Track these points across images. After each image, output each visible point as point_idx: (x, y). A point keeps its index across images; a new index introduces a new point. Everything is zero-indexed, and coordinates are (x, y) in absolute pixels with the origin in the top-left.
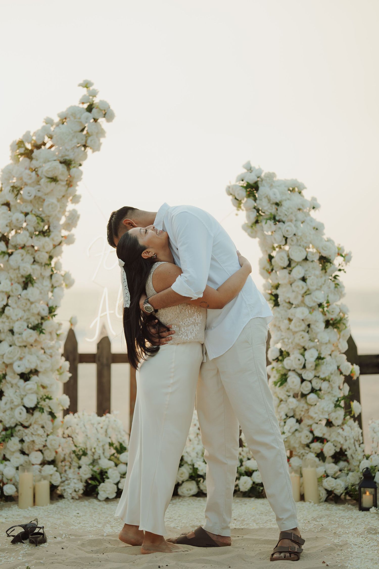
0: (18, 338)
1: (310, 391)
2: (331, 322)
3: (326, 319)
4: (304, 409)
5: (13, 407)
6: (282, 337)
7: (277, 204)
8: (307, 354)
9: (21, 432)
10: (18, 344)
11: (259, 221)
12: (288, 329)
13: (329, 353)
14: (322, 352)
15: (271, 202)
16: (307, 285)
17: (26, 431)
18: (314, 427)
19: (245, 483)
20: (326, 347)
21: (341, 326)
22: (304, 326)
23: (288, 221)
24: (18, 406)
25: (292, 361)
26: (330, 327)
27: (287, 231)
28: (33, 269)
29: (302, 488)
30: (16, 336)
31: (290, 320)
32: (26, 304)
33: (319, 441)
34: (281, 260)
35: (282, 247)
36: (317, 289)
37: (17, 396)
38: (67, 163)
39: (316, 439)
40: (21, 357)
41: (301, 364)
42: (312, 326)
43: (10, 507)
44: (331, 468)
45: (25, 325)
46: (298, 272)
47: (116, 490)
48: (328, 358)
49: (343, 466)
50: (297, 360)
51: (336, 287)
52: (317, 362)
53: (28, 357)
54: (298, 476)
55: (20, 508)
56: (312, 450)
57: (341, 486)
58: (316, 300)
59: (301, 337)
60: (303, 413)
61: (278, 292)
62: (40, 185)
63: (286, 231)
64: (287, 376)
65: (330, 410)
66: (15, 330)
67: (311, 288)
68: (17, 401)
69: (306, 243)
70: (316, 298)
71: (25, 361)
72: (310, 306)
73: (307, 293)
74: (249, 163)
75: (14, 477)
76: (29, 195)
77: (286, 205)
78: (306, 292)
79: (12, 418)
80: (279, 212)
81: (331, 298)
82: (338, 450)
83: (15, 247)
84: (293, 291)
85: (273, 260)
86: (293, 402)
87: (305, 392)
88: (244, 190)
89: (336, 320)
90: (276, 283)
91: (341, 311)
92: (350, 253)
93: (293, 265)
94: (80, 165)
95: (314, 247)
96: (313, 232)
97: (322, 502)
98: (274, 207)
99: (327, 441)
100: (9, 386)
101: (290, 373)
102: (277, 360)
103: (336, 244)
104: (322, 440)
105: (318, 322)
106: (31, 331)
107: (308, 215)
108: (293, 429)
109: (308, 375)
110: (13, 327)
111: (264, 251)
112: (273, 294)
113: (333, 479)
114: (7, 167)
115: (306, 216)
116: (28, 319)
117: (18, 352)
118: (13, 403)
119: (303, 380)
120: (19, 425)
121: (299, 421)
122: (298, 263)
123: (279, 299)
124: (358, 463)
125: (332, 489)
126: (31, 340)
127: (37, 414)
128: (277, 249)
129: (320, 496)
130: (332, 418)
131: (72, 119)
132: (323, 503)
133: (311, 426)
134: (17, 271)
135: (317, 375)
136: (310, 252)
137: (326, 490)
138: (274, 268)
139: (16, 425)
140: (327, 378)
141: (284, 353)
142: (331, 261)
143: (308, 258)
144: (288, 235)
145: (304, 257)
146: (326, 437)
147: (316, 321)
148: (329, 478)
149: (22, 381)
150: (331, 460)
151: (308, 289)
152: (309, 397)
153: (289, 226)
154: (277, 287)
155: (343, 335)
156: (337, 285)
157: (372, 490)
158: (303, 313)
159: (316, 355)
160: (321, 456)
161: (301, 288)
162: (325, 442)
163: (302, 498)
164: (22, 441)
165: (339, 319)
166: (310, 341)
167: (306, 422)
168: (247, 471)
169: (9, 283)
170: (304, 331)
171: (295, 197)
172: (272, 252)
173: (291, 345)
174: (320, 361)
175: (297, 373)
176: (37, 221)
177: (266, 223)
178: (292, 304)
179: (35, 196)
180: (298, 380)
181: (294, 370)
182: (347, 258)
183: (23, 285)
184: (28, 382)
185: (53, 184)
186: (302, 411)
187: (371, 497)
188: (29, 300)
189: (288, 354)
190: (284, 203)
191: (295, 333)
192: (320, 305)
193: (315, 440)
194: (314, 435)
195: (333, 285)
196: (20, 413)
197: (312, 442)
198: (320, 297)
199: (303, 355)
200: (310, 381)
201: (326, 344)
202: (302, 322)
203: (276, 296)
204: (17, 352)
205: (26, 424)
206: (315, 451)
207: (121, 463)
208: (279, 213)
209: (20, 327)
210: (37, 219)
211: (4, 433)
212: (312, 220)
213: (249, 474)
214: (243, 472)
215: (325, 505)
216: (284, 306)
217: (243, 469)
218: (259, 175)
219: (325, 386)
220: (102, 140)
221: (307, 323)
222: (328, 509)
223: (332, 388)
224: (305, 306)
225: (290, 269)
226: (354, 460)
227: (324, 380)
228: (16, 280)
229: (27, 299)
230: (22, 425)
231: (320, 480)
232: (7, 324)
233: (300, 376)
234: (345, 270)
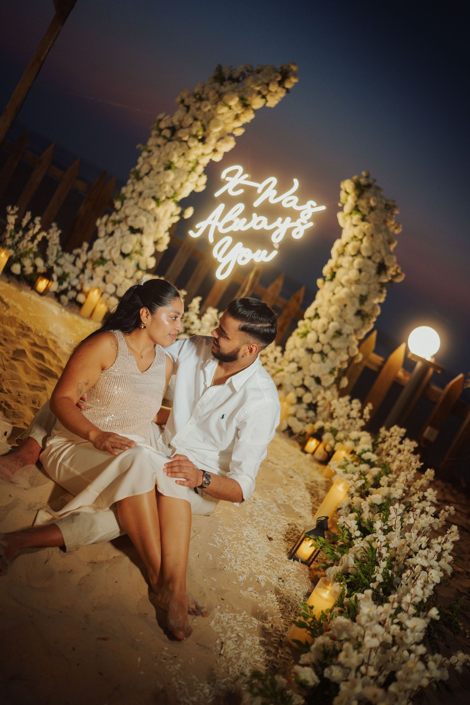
0: (142, 201)
1: (319, 351)
2: (362, 313)
3: (360, 309)
4: (307, 362)
5: (114, 246)
6: (322, 304)
8: (332, 325)
9: (110, 266)
10: (140, 206)
12: (329, 300)
13: (347, 333)
14: (343, 329)
17: (114, 267)
18: (307, 377)
20: (349, 328)
21: (367, 320)
22: (341, 303)
24: (118, 247)
25: (319, 323)
26: (359, 316)
30: (142, 199)
31: (334, 294)
33: (305, 389)
34: (353, 248)
36: (366, 283)
37: (120, 240)
39: (303, 386)
40: (138, 215)
41: (323, 329)
42: (347, 307)
44: (302, 412)
45: (152, 195)
46: (359, 262)
48: (345, 337)
49: (310, 415)
50: (323, 324)
52: (335, 334)
53: (141, 217)
56: (296, 392)
59: (335, 310)
60: (305, 364)
61: (338, 271)
62: (216, 105)
64: (310, 333)
65: (325, 372)
66: (143, 194)
67: (362, 279)
68: (119, 244)
70: (362, 289)
71: (137, 219)
72: (354, 292)
78: (356, 280)
79: (110, 253)
82: (314, 402)
83: (176, 138)
84: (348, 275)
85: (347, 245)
86: (303, 353)
87: (315, 351)
89: (367, 313)
90: (340, 263)
93: (359, 255)
99: (310, 392)
100: (119, 231)
101: (312, 332)
102: (310, 319)
104: (307, 389)
105: (353, 306)
106: (153, 201)
108: (292, 372)
109: (324, 339)
110: (143, 192)
112: (334, 271)
113: (298, 420)
116: (156, 192)
117: (137, 211)
118: (116, 243)
121: (299, 368)
122: (363, 256)
125: (292, 427)
127: (127, 260)
129: (281, 426)
130: (323, 379)
135: (331, 343)
137: (288, 425)
138: (344, 253)
139: (110, 260)
140: (336, 349)
143: (372, 258)
146: (311, 388)
148: (295, 418)
149: (129, 232)
150: (305, 406)
151: (359, 280)
152: (315, 355)
154: (338, 267)
155: (365, 328)
156: (380, 291)
157: (318, 443)
158: (345, 294)
159: (337, 329)
160: (300, 400)
161: (355, 275)
162: (308, 392)
164: (108, 272)
166: (339, 317)
167: (304, 371)
169: (157, 160)
170: (339, 307)
173: (325, 312)
174: (338, 335)
175: (317, 334)
178: (342, 284)
179: (209, 111)
180: (315, 339)
181: (316, 332)
183: (165, 166)
184: (132, 235)
186: (305, 362)
189: (319, 318)
191: (332, 305)
192: (362, 296)
194: (303, 382)
195: (378, 289)
196: (116, 253)
197: (300, 386)
198: (364, 289)
200: (323, 345)
202: (341, 300)
203: (335, 274)
205: (116, 263)
206: (298, 394)
209: (147, 194)
211: (99, 260)
216: (336, 282)
219: (331, 354)
221: (344, 303)
223: (336, 358)
225: (354, 258)
226: (320, 415)
227: (333, 349)
228: (162, 161)
230: (113, 261)
232: (141, 188)
233: (318, 337)
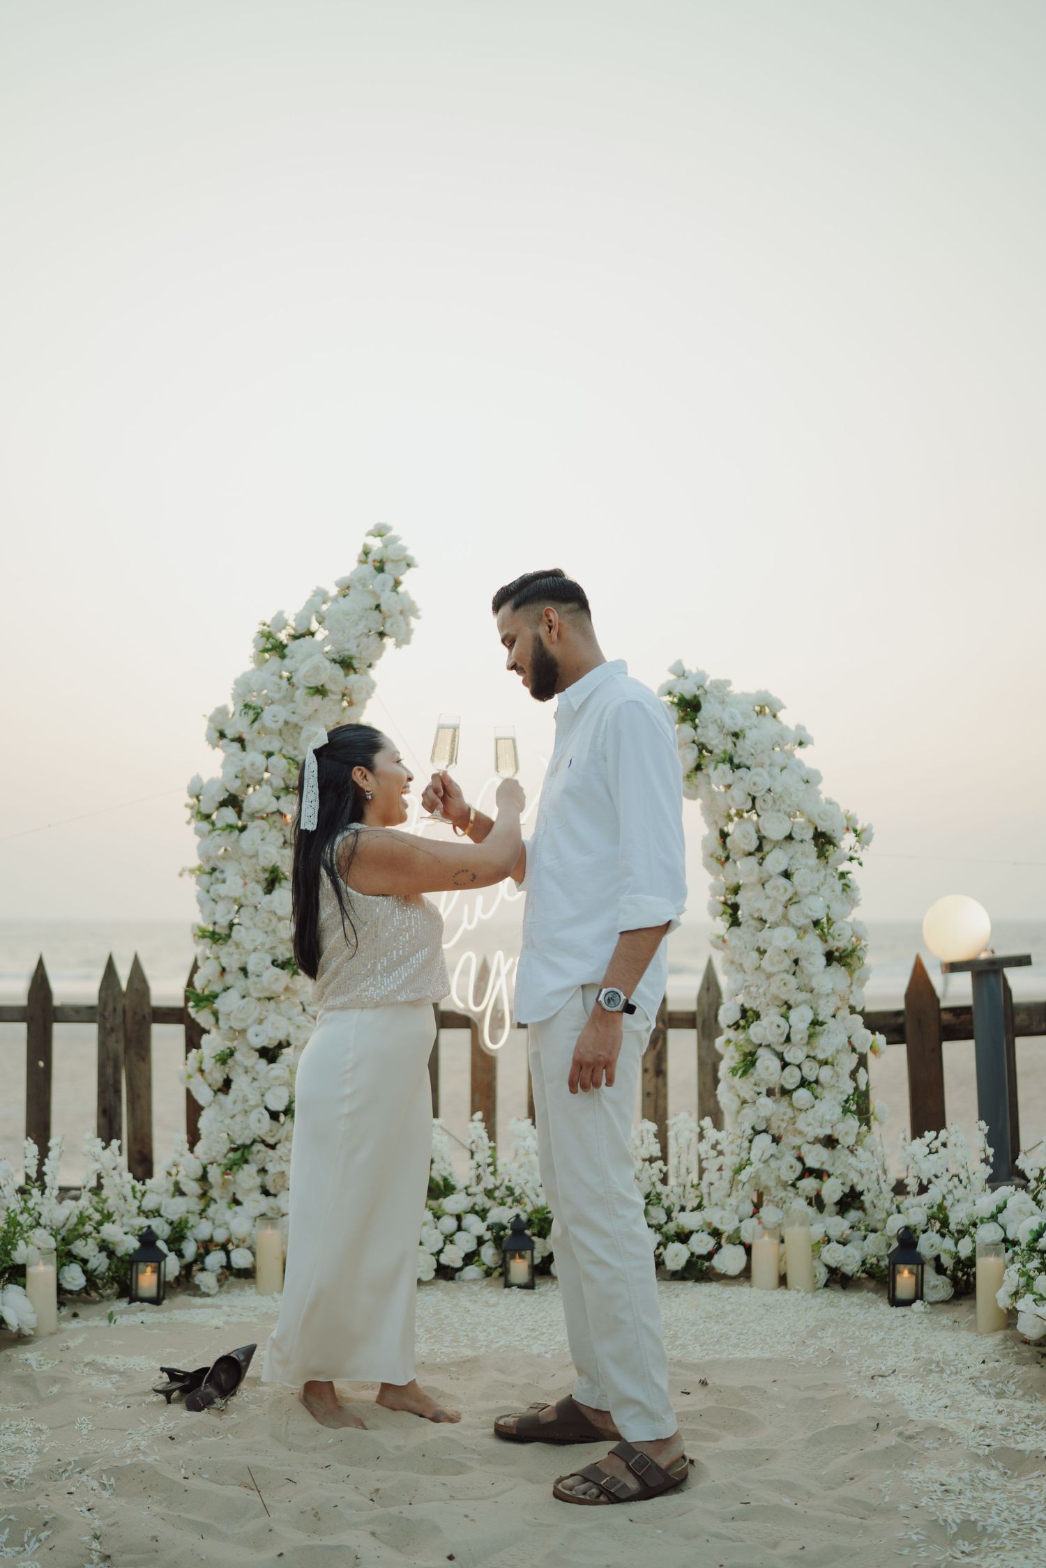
0: (255, 983)
1: (798, 1084)
2: (837, 954)
3: (828, 949)
4: (786, 1118)
5: (247, 1109)
6: (747, 984)
7: (736, 735)
8: (793, 1015)
9: (261, 1154)
10: (255, 995)
11: (703, 767)
12: (758, 968)
13: (832, 1013)
14: (819, 1011)
15: (725, 731)
16: (792, 885)
17: (271, 1152)
18: (805, 1149)
19: (677, 1255)
20: (828, 1002)
21: (854, 961)
22: (788, 962)
23: (757, 766)
24: (256, 1106)
25: (766, 1028)
26: (835, 963)
27: (755, 784)
28: (283, 856)
29: (783, 1263)
30: (252, 979)
31: (762, 952)
32: (270, 920)
33: (814, 1175)
34: (744, 837)
35: (745, 815)
36: (811, 893)
37: (254, 1089)
38: (346, 664)
39: (808, 1172)
40: (262, 1017)
41: (782, 1034)
42: (801, 963)
43: (242, 1289)
44: (838, 1225)
45: (269, 959)
46: (776, 860)
47: (435, 1266)
48: (831, 1023)
49: (856, 1219)
50: (775, 1026)
51: (844, 890)
52: (812, 1030)
53: (272, 1017)
54: (777, 1241)
55: (259, 1293)
56: (800, 1191)
57: (855, 1258)
58: (810, 913)
59: (783, 983)
60: (784, 1125)
61: (739, 899)
62: (294, 702)
63: (752, 785)
64: (756, 1057)
65: (835, 1118)
66: (250, 968)
67: (800, 889)
68: (254, 1099)
69: (789, 806)
70: (810, 909)
71: (267, 1025)
72: (799, 925)
73: (792, 901)
74: (679, 664)
75: (250, 1235)
76: (275, 719)
77: (752, 736)
78: (790, 899)
79: (246, 1128)
80: (738, 749)
81: (836, 908)
82: (847, 1190)
83: (253, 816)
84: (768, 897)
85: (728, 840)
86: (767, 1105)
87: (789, 1087)
88: (676, 709)
89: (844, 951)
90: (733, 881)
91: (854, 934)
92: (870, 826)
93: (766, 848)
94: (370, 666)
95: (802, 814)
96: (803, 786)
97: (819, 1289)
98: (730, 739)
99: (829, 1176)
100: (240, 1070)
101: (761, 1052)
102: (736, 1026)
103: (843, 809)
104: (819, 1174)
105: (813, 954)
106: (278, 970)
107: (790, 755)
108: (767, 1156)
109: (795, 1054)
110: (246, 963)
111: (711, 823)
112: (729, 902)
113: (841, 1246)
114: (244, 675)
115: (788, 758)
116: (273, 948)
117: (256, 1008)
118: (247, 1101)
119: (785, 1065)
120: (259, 1142)
121: (776, 1140)
122: (777, 844)
123: (740, 913)
124: (884, 1215)
125: (839, 1265)
126: (278, 987)
128: (736, 819)
129: (816, 1276)
130: (839, 1134)
131: (360, 588)
132: (821, 1291)
133: (799, 1147)
134: (254, 861)
135: (812, 1055)
136: (798, 823)
137: (827, 1266)
138: (731, 855)
139: (254, 1142)
140: (830, 1060)
141: (750, 1013)
142: (835, 841)
143: (794, 835)
144: (757, 792)
145: (787, 833)
146: (826, 1167)
147: (810, 953)
148: (834, 1245)
149: (263, 1062)
150: (834, 1209)
151: (796, 894)
152: (795, 1095)
153: (757, 774)
154: (736, 890)
155: (858, 979)
156: (846, 887)
157: (915, 1268)
158: (785, 939)
159: (809, 1017)
160: (817, 1202)
161: (782, 890)
162: (825, 1178)
163: (783, 1280)
164: (263, 1171)
165: (850, 948)
166: (798, 991)
167: (790, 1140)
168: (679, 1231)
169: (240, 882)
170: (787, 972)
171: (767, 722)
172: (727, 825)
173: (762, 999)
174: (817, 1027)
175: (773, 1050)
176: (287, 767)
177: (716, 768)
178: (765, 922)
179: (286, 723)
180: (777, 1064)
181: (768, 1046)
182: (862, 836)
183: (265, 885)
184: (273, 1065)
185: (318, 698)
186: (783, 1120)
187: (913, 1279)
188: (275, 914)
189: (757, 1016)
190: (749, 733)
191: (769, 976)
192: (816, 923)
193: (807, 1174)
194: (804, 1164)
195: (838, 885)
196: (259, 1121)
197: (800, 1178)
198: (815, 907)
199: (785, 1017)
200: (799, 1066)
201: (828, 995)
202: (784, 955)
203: (735, 907)
204: (255, 1010)
205: (271, 1141)
206: (806, 1194)
207: (447, 1214)
208: (740, 752)
209: (258, 964)
210: (289, 764)
211: (231, 1155)
212: (800, 764)
213: (683, 1236)
214: (672, 1233)
215: (826, 1295)
216: (748, 926)
217: (671, 1228)
218: (701, 684)
219: (825, 1074)
220: (414, 622)
221: (793, 958)
222: (831, 1304)
223: (838, 1075)
224: (788, 926)
225: (759, 855)
226: (877, 1209)
227: (824, 1063)
228: (253, 876)
229: (271, 911)
230: (263, 1142)
231: (816, 1247)
232: (236, 957)
233: (780, 1056)
234: (862, 859)
